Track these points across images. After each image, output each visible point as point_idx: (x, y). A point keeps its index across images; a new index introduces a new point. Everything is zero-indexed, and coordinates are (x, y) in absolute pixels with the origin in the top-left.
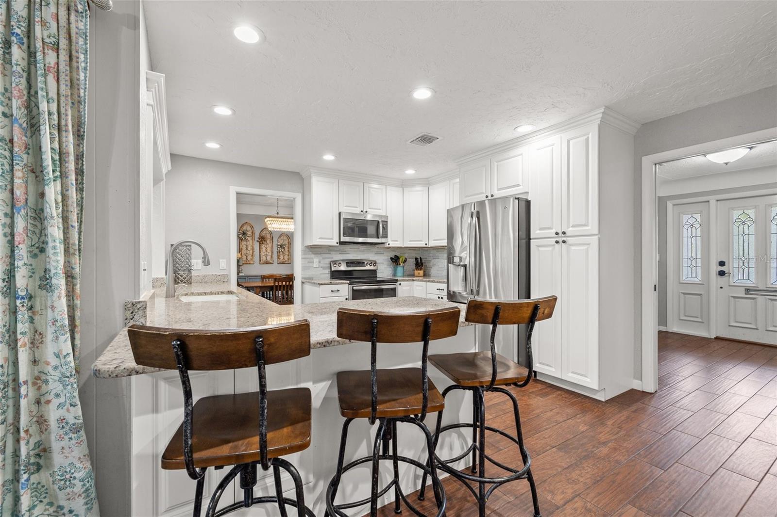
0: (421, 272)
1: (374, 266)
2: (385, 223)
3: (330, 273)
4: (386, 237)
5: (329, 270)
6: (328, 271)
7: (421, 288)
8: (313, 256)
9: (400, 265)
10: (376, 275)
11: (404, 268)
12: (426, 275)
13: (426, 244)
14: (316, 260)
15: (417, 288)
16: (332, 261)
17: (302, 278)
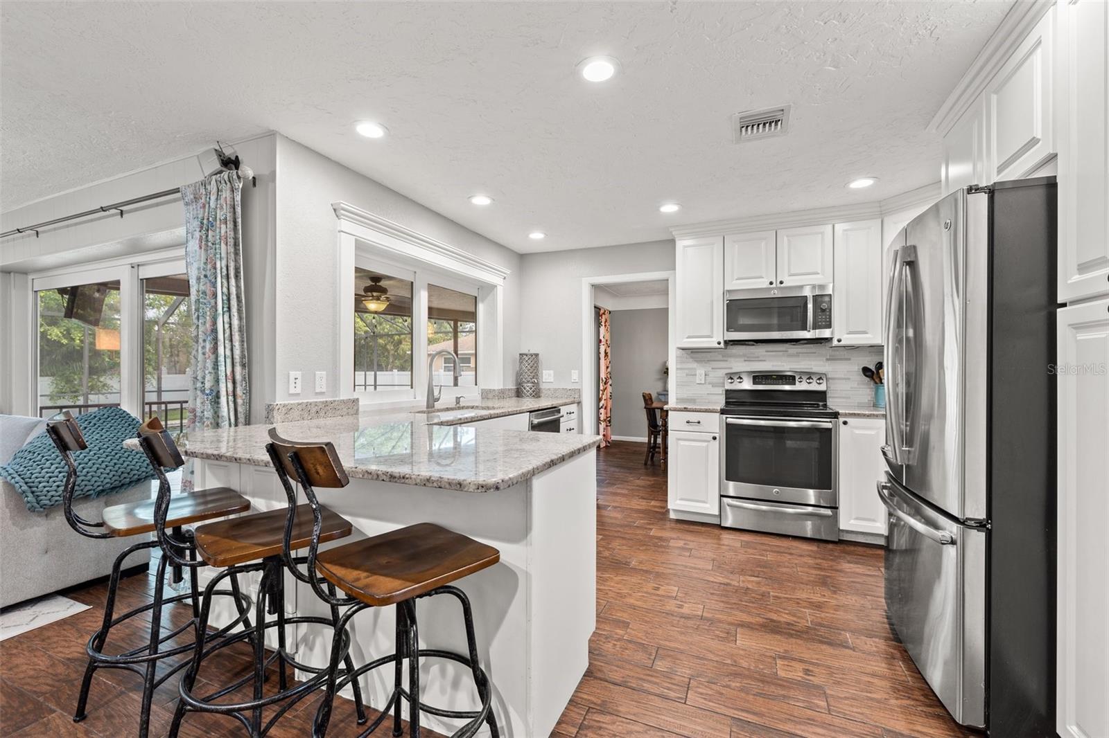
1: (820, 383)
2: (825, 299)
3: (724, 392)
4: (829, 326)
5: (723, 389)
6: (720, 390)
8: (695, 365)
10: (824, 401)
14: (700, 371)
16: (725, 374)
17: (677, 399)
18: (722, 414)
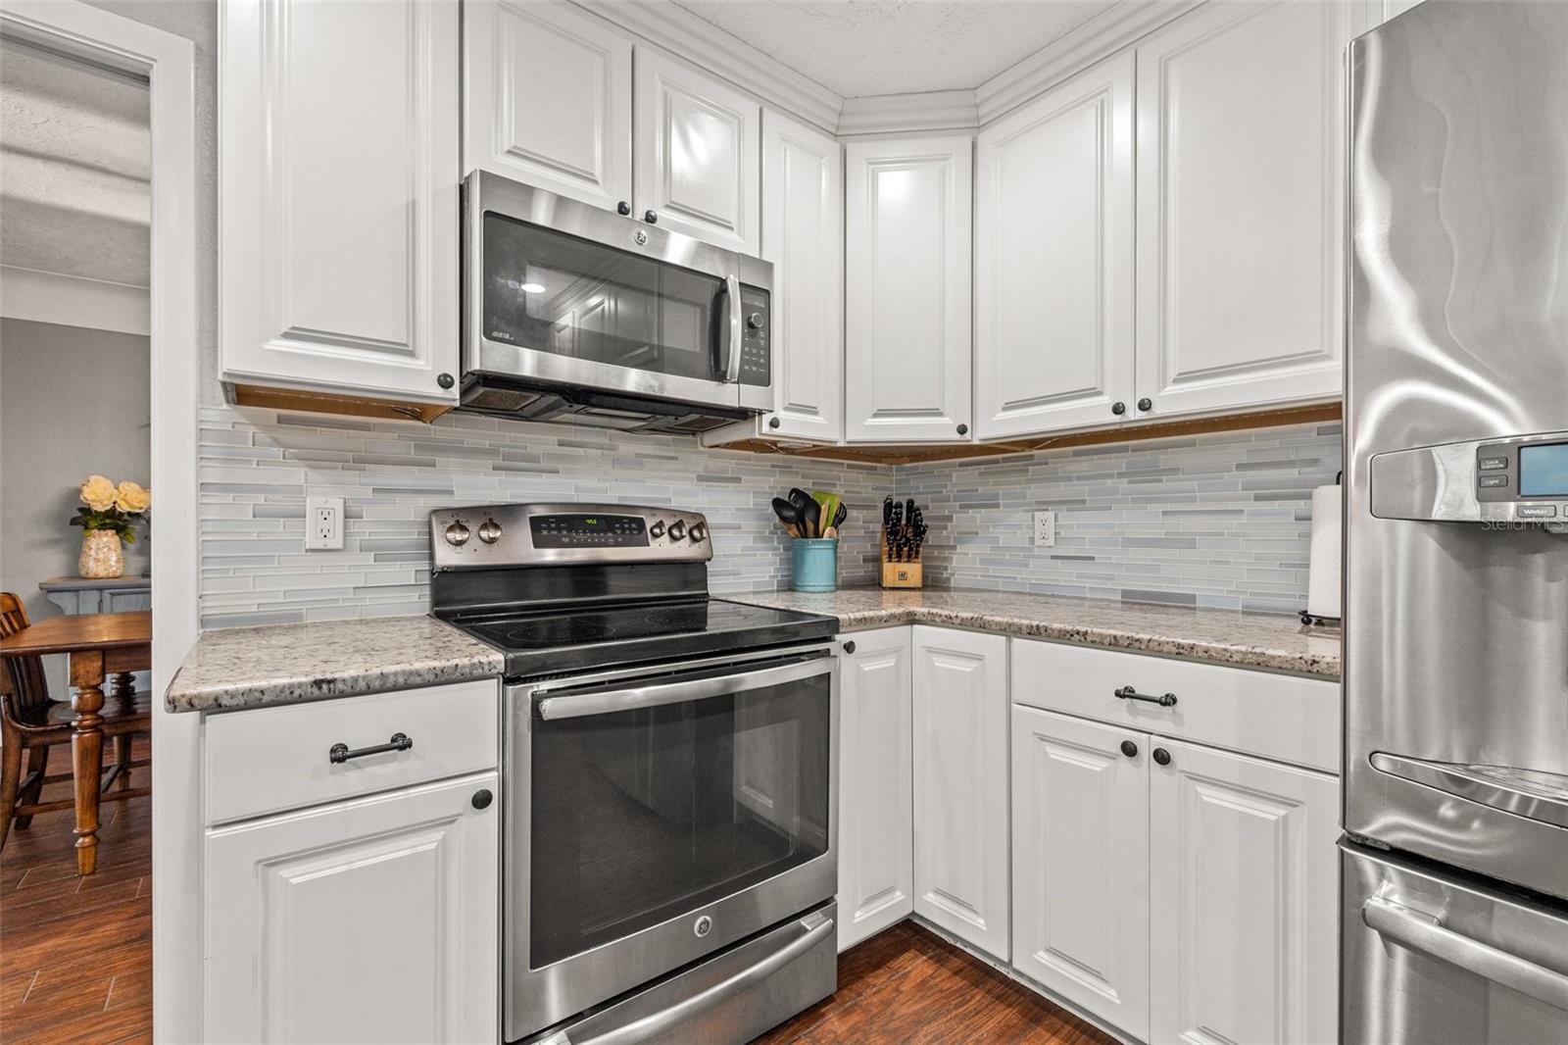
0: (913, 571)
1: (694, 540)
2: (759, 295)
3: (426, 579)
4: (765, 380)
5: (425, 566)
6: (411, 572)
7: (967, 667)
8: (298, 474)
9: (817, 534)
10: (706, 588)
11: (836, 548)
12: (933, 583)
13: (962, 430)
14: (324, 501)
15: (940, 662)
16: (435, 512)
17: (203, 622)
18: (508, 681)
